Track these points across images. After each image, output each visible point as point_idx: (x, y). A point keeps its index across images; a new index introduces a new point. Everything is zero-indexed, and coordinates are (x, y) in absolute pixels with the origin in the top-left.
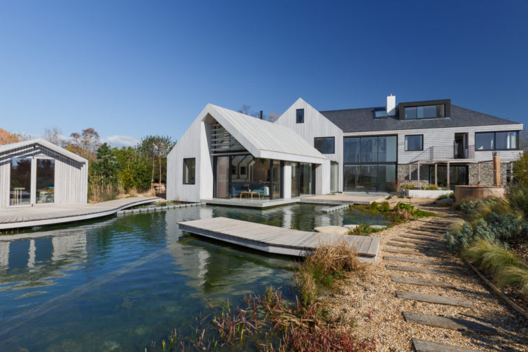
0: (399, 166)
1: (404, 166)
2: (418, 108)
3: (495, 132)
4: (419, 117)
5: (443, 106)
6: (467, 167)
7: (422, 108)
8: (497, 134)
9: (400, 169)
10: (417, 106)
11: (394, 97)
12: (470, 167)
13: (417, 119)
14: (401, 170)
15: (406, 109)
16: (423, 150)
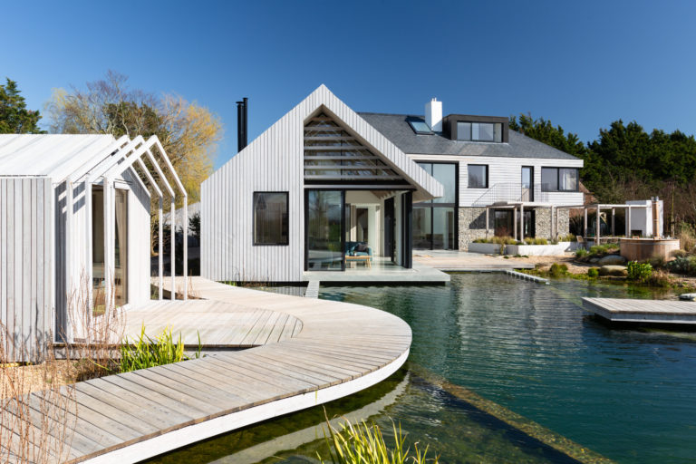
0: (460, 210)
1: (466, 210)
2: (474, 124)
3: (558, 168)
6: (533, 213)
7: (477, 125)
10: (471, 122)
11: (440, 103)
12: (537, 212)
13: (471, 140)
14: (462, 215)
15: (459, 124)
16: (487, 186)
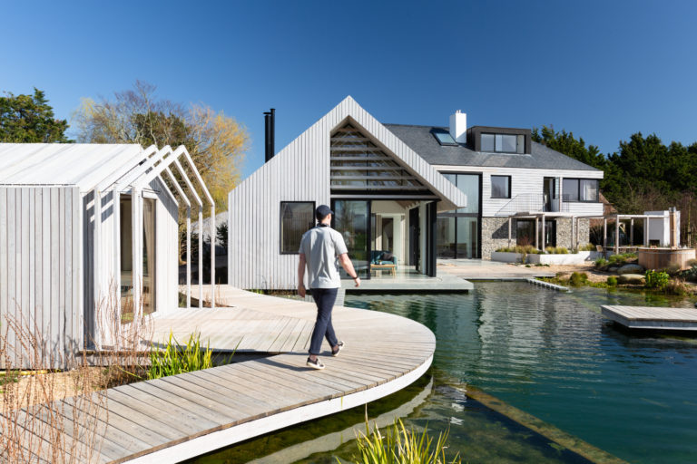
0: (483, 220)
1: (489, 220)
2: (497, 136)
3: (579, 179)
4: (497, 150)
5: (523, 137)
7: (500, 136)
8: (581, 181)
9: (484, 224)
10: (495, 134)
11: (464, 115)
12: (558, 223)
13: (495, 152)
14: (486, 225)
15: (483, 135)
16: (510, 197)
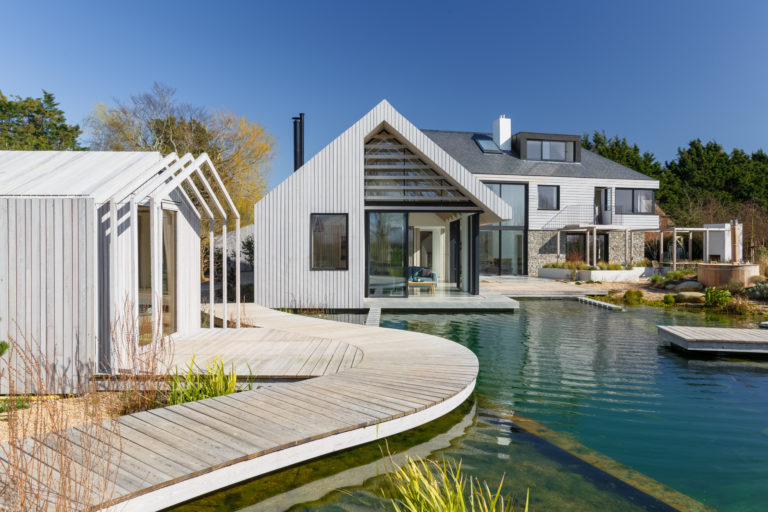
0: (529, 233)
2: (544, 143)
3: (633, 189)
4: (544, 157)
5: (572, 144)
6: (607, 237)
7: (548, 143)
8: (635, 192)
10: (542, 140)
11: (509, 121)
12: (610, 236)
13: (542, 160)
14: (532, 239)
15: (529, 142)
16: (558, 208)
